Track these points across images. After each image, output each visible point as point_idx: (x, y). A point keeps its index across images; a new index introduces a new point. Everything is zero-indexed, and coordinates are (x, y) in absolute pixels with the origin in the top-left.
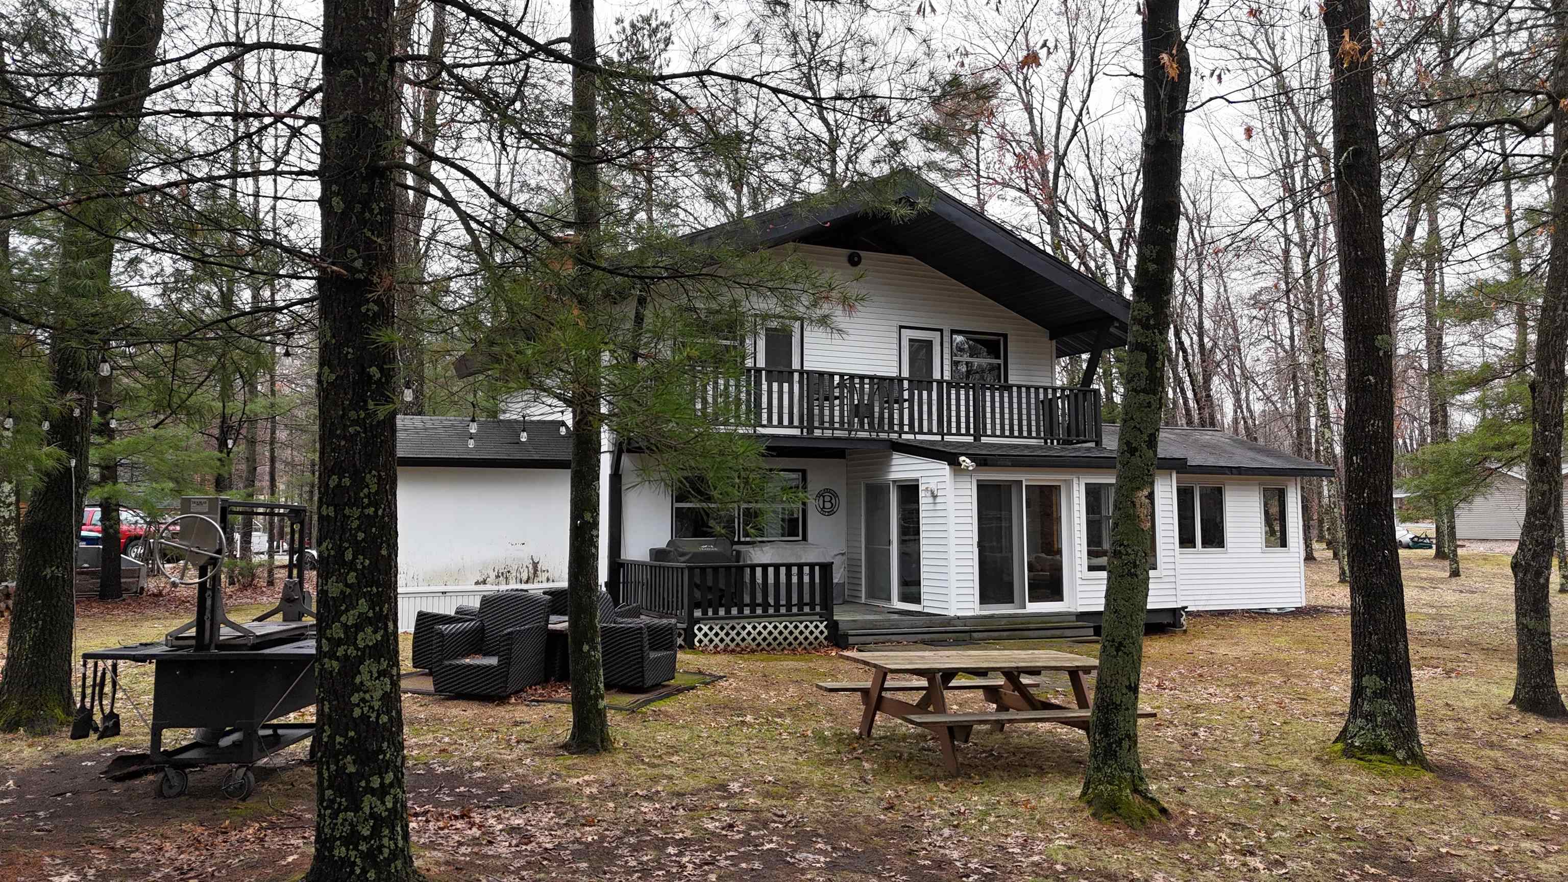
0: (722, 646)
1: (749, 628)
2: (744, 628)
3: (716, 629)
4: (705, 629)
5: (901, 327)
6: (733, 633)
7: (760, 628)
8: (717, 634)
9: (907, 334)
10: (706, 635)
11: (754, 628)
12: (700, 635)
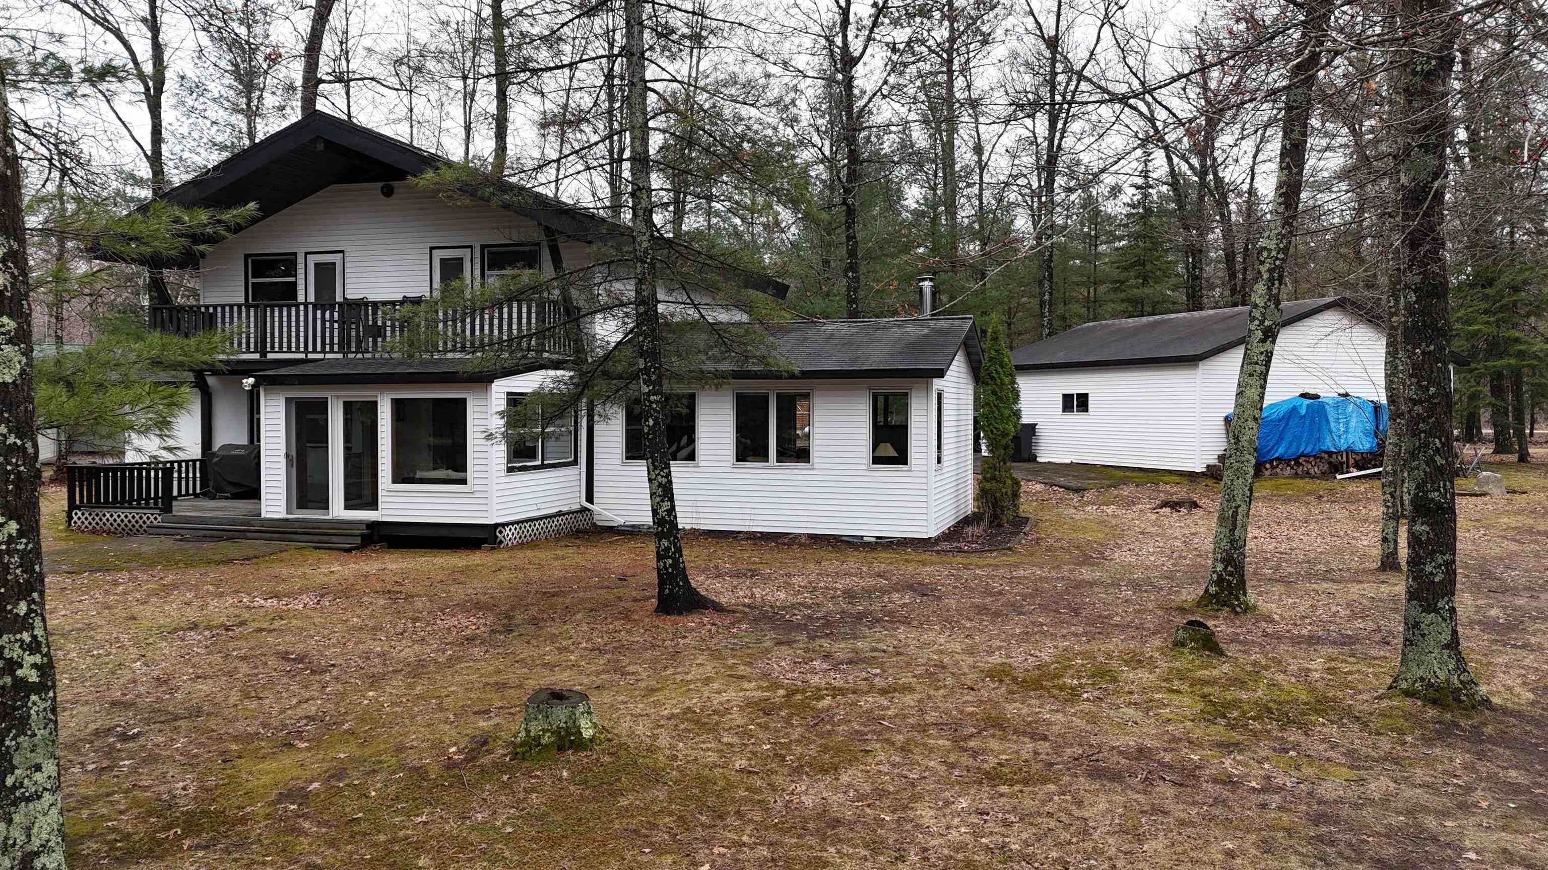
0: (90, 527)
1: (108, 515)
2: (104, 515)
3: (87, 515)
4: (79, 514)
5: (431, 248)
6: (97, 519)
7: (115, 516)
8: (86, 519)
9: (438, 255)
10: (79, 518)
11: (112, 516)
12: (75, 518)
